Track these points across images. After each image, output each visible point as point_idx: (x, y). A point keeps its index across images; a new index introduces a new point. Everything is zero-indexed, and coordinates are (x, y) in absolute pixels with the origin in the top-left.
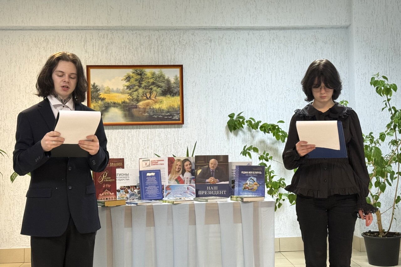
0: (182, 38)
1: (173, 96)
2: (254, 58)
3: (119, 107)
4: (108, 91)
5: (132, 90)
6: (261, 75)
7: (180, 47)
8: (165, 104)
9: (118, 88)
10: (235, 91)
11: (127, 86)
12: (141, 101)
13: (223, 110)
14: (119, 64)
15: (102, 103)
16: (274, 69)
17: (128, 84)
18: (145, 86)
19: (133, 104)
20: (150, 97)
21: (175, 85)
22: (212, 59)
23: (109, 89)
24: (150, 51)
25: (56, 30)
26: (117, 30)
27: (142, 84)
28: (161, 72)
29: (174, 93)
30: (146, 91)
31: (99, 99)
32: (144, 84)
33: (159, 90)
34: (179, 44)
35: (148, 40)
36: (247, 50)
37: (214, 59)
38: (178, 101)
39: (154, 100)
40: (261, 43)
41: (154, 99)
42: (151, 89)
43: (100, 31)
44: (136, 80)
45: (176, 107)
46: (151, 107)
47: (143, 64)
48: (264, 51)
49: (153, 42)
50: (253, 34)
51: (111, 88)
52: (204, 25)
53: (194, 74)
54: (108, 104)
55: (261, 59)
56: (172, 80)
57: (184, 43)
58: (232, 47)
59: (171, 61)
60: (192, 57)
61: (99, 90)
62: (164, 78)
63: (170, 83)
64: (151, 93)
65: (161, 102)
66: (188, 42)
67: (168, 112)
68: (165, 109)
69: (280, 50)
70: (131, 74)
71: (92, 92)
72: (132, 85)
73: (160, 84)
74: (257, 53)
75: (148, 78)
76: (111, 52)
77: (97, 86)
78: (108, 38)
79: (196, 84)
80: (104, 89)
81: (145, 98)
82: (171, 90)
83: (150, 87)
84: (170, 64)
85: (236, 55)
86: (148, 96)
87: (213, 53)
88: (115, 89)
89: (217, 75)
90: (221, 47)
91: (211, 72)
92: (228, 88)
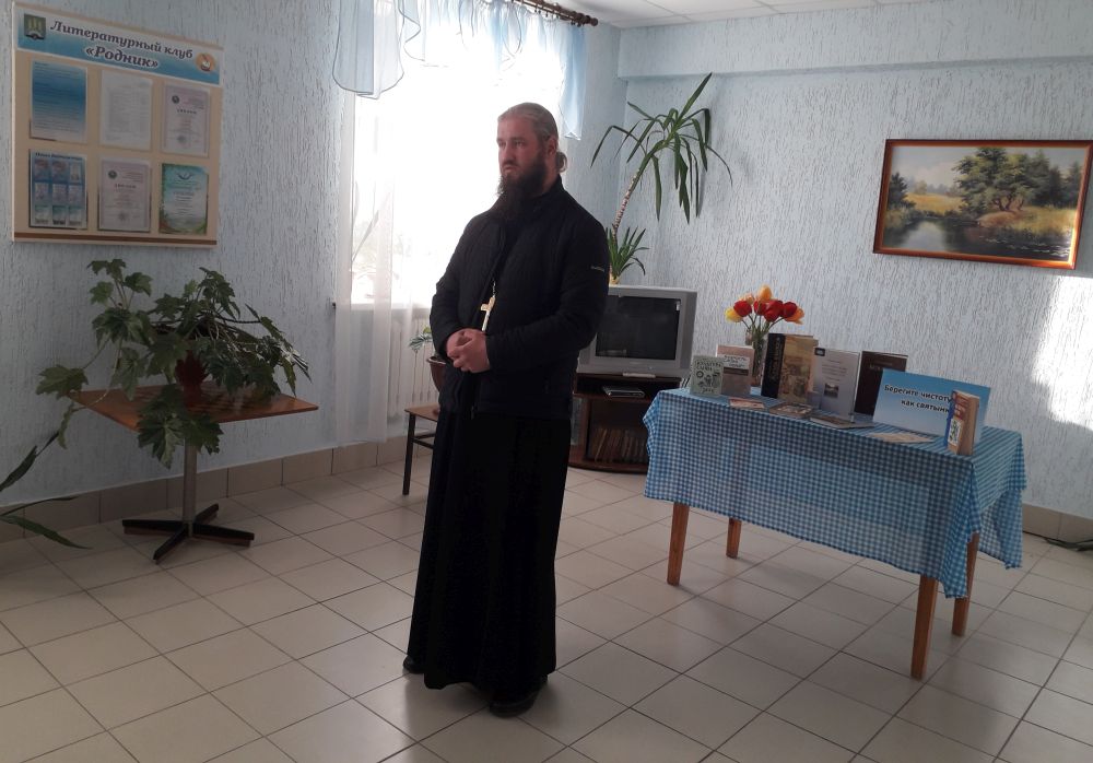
1: (1060, 207)
4: (921, 189)
5: (972, 190)
8: (1038, 224)
9: (941, 186)
11: (962, 182)
12: (986, 212)
14: (954, 138)
17: (964, 177)
18: (1001, 183)
19: (968, 218)
20: (1007, 207)
21: (1069, 184)
23: (925, 185)
24: (1025, 111)
26: (958, 68)
27: (994, 178)
28: (1041, 155)
29: (1063, 202)
30: (1000, 193)
31: (902, 203)
32: (999, 178)
33: (1030, 193)
35: (1023, 86)
39: (1014, 213)
41: (1015, 210)
42: (1013, 190)
43: (924, 71)
44: (983, 170)
45: (1064, 230)
46: (1007, 228)
47: (1004, 138)
49: (1036, 92)
51: (929, 183)
54: (919, 214)
56: (1065, 172)
59: (1069, 133)
61: (905, 187)
62: (1046, 167)
63: (1060, 179)
64: (1011, 198)
65: (1031, 218)
67: (1042, 239)
68: (1038, 233)
70: (974, 157)
71: (891, 190)
72: (972, 181)
73: (1035, 179)
75: (1010, 167)
76: (940, 112)
77: (902, 179)
78: (941, 86)
80: (914, 186)
81: (997, 207)
82: (1059, 195)
83: (1011, 186)
84: (1065, 138)
86: (1004, 204)
88: (936, 186)
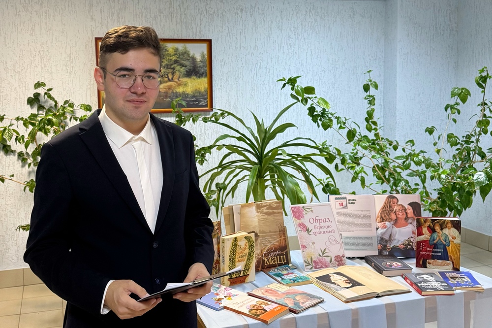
0: (208, 6)
1: (199, 77)
2: (289, 33)
6: (296, 53)
7: (207, 16)
8: (189, 88)
10: (267, 72)
13: (254, 95)
16: (309, 45)
18: (167, 65)
20: (172, 79)
21: (201, 64)
22: (243, 33)
24: (172, 21)
28: (185, 48)
29: (200, 74)
30: (168, 71)
32: (165, 62)
33: (183, 70)
34: (205, 13)
35: (168, 6)
36: (282, 23)
37: (245, 33)
38: (205, 84)
39: (176, 82)
41: (177, 80)
42: (174, 69)
45: (203, 90)
46: (174, 91)
47: (163, 38)
48: (300, 24)
49: (175, 10)
50: (289, 3)
53: (223, 51)
55: (296, 34)
56: (198, 58)
57: (211, 13)
58: (265, 19)
59: (196, 34)
60: (221, 30)
62: (189, 55)
63: (196, 61)
64: (173, 73)
65: (186, 85)
66: (216, 12)
67: (194, 96)
68: (190, 93)
69: (316, 24)
73: (184, 62)
74: (292, 27)
75: (169, 55)
76: (123, 20)
79: (225, 63)
81: (166, 79)
82: (197, 70)
83: (172, 67)
84: (195, 38)
85: (269, 29)
86: (170, 77)
87: (244, 26)
89: (249, 52)
90: (253, 18)
91: (242, 48)
92: (260, 68)
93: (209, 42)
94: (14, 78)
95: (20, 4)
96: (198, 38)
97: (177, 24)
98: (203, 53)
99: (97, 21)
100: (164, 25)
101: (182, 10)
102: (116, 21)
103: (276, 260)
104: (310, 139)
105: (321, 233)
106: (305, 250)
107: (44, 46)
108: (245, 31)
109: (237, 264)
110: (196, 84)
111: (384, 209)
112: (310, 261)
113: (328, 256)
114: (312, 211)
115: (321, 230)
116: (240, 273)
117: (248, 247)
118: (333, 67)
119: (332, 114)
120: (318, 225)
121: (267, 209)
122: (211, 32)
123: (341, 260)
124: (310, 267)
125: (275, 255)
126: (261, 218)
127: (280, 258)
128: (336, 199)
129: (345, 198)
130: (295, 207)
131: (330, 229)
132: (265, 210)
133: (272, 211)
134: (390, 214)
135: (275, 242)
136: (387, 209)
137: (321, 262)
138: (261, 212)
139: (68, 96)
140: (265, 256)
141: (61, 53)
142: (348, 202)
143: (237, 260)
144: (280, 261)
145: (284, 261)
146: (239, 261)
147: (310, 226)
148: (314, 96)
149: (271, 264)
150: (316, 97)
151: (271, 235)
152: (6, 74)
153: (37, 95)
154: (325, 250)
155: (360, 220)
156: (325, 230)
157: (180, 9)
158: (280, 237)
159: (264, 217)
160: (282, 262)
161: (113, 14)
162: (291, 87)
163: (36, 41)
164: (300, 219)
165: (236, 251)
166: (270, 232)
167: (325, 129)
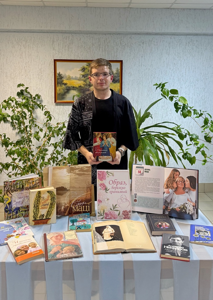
0: (122, 41)
1: (115, 83)
2: (174, 56)
3: (76, 90)
4: (69, 78)
5: (86, 78)
6: (178, 69)
7: (121, 47)
9: (76, 77)
10: (159, 80)
11: (83, 75)
13: (150, 94)
14: (77, 59)
15: (65, 87)
16: (188, 64)
17: (83, 73)
19: (86, 88)
21: (116, 75)
22: (144, 56)
23: (70, 77)
24: (99, 50)
25: (33, 32)
26: (75, 33)
29: (116, 81)
31: (62, 84)
34: (120, 45)
35: (98, 41)
36: (169, 50)
37: (145, 57)
38: (118, 87)
40: (179, 45)
43: (64, 34)
48: (182, 51)
49: (102, 43)
50: (174, 38)
51: (71, 76)
52: (139, 31)
53: (130, 67)
54: (69, 87)
55: (179, 57)
57: (124, 45)
58: (158, 48)
59: (114, 58)
60: (129, 55)
61: (63, 77)
66: (127, 44)
70: (86, 66)
71: (58, 79)
72: (86, 75)
76: (71, 50)
77: (61, 75)
78: (70, 40)
79: (131, 74)
80: (66, 77)
84: (113, 60)
85: (161, 54)
87: (144, 52)
88: (74, 77)
89: (147, 68)
90: (150, 48)
91: (142, 66)
92: (154, 78)
93: (121, 62)
94: (10, 81)
95: (15, 41)
96: (115, 60)
97: (102, 52)
98: (117, 68)
99: (56, 50)
100: (95, 52)
101: (106, 43)
102: (67, 50)
103: (81, 208)
104: (173, 123)
105: (116, 192)
106: (100, 204)
107: (27, 64)
108: (145, 56)
109: (40, 210)
110: (113, 87)
111: (169, 179)
112: (102, 212)
113: (117, 211)
114: (113, 175)
115: (117, 190)
116: (43, 217)
117: (50, 198)
118: (204, 78)
119: (190, 107)
120: (115, 186)
121: (79, 171)
122: (123, 56)
123: (128, 215)
124: (102, 217)
125: (81, 205)
126: (73, 177)
127: (85, 208)
128: (137, 167)
129: (143, 168)
130: (101, 171)
131: (124, 190)
132: (77, 171)
133: (82, 173)
134: (173, 183)
135: (83, 195)
136: (171, 179)
137: (111, 215)
138: (74, 173)
139: (39, 92)
140: (73, 205)
141: (36, 68)
142: (144, 171)
143: (40, 207)
144: (85, 209)
145: (88, 210)
146: (42, 208)
147: (109, 186)
148: (177, 95)
149: (77, 211)
150: (178, 96)
151: (79, 190)
152: (7, 79)
153: (22, 91)
154: (116, 205)
155: (151, 185)
156: (119, 190)
157: (105, 43)
158: (87, 192)
159: (76, 177)
160: (86, 210)
161: (66, 46)
162: (161, 89)
163: (23, 61)
164: (102, 180)
165: (39, 201)
166: (80, 188)
167: (185, 117)
